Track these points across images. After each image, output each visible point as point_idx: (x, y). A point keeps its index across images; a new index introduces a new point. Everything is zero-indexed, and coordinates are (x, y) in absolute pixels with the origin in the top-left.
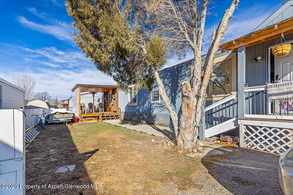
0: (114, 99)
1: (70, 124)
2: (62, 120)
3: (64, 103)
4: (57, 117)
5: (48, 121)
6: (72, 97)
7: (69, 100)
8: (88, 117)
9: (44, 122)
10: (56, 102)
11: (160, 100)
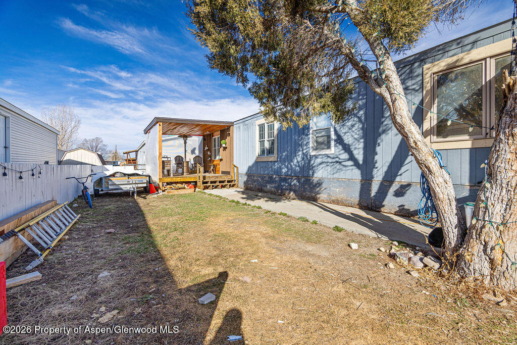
0: (225, 148)
1: (142, 197)
2: (126, 188)
3: (129, 158)
4: (117, 183)
5: (100, 190)
6: (145, 144)
7: (137, 151)
8: (176, 183)
9: (91, 191)
10: (116, 155)
11: (333, 148)
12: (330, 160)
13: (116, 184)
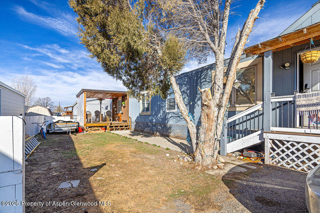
0: (124, 107)
1: (74, 135)
2: (65, 129)
3: (68, 111)
4: (60, 126)
5: (50, 130)
6: (77, 103)
7: (73, 107)
8: (94, 127)
9: (45, 131)
10: (59, 109)
11: (176, 109)
12: (175, 115)
13: (58, 127)
